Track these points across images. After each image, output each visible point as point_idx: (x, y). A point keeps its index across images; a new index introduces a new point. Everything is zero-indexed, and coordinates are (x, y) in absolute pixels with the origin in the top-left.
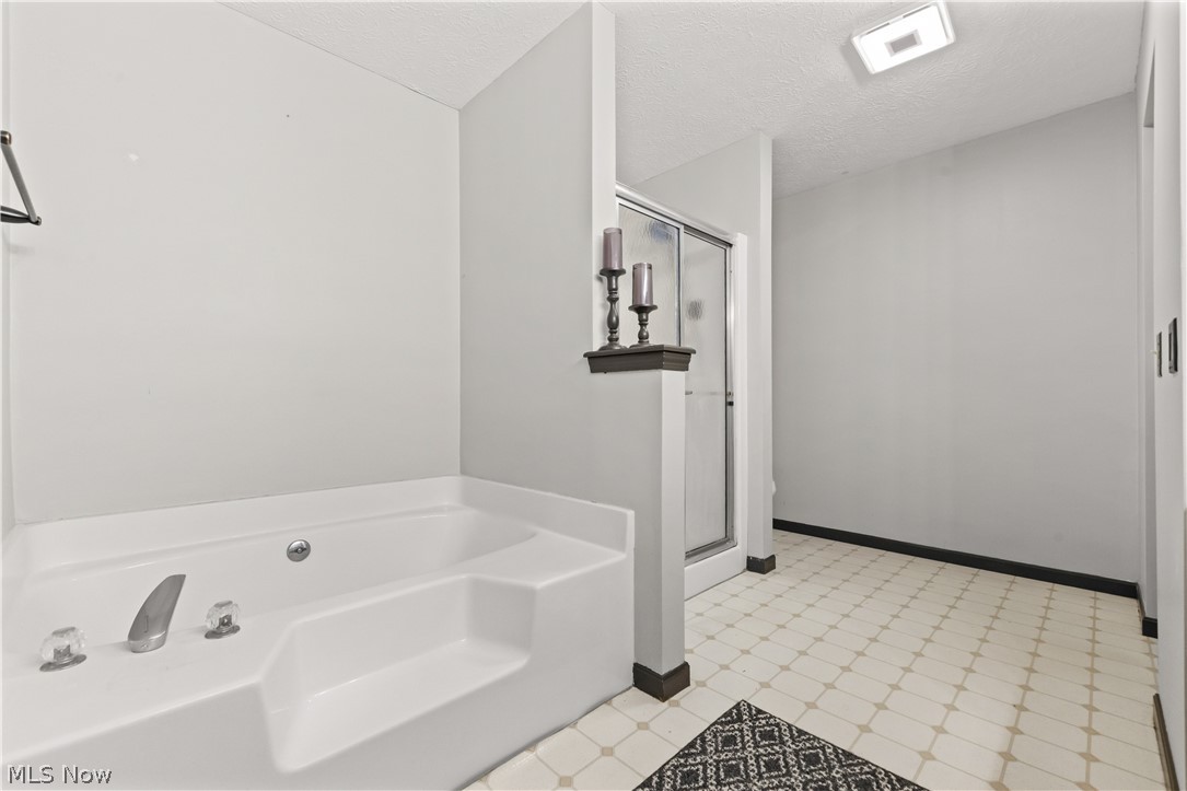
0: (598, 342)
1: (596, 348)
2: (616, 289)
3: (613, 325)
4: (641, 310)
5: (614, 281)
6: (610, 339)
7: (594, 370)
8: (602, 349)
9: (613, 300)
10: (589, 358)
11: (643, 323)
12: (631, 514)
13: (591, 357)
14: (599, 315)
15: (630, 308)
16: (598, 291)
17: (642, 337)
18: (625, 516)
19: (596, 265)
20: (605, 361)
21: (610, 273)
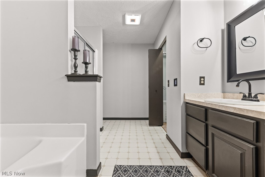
0: (70, 72)
1: (69, 73)
2: (77, 56)
3: (76, 67)
4: (86, 64)
5: (76, 53)
6: (75, 71)
7: (69, 81)
8: (72, 74)
9: (76, 59)
10: (67, 76)
11: (86, 68)
12: (85, 125)
13: (68, 76)
14: (70, 63)
15: (82, 63)
16: (70, 55)
17: (86, 72)
18: (84, 126)
19: (69, 47)
20: (72, 78)
21: (74, 50)
